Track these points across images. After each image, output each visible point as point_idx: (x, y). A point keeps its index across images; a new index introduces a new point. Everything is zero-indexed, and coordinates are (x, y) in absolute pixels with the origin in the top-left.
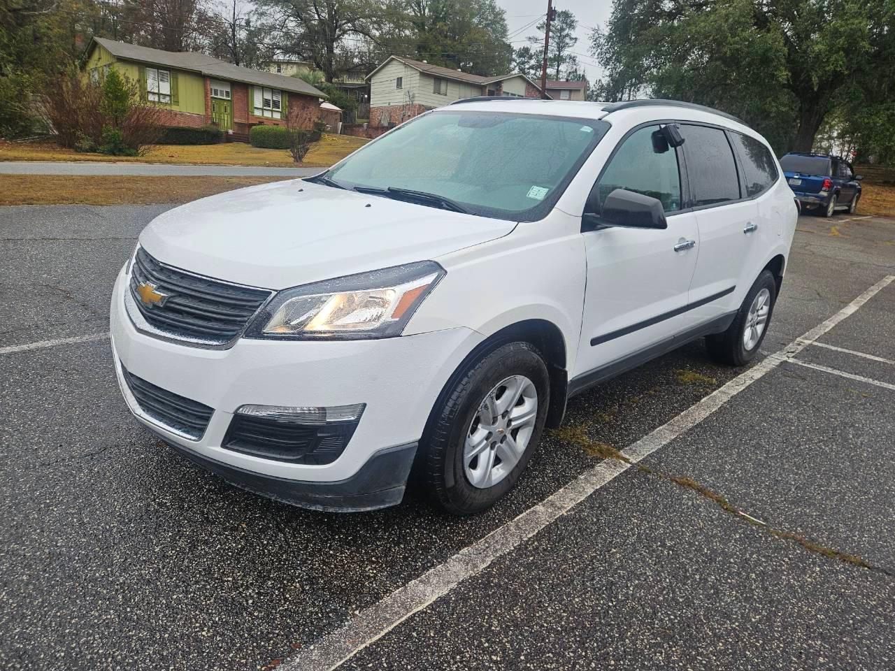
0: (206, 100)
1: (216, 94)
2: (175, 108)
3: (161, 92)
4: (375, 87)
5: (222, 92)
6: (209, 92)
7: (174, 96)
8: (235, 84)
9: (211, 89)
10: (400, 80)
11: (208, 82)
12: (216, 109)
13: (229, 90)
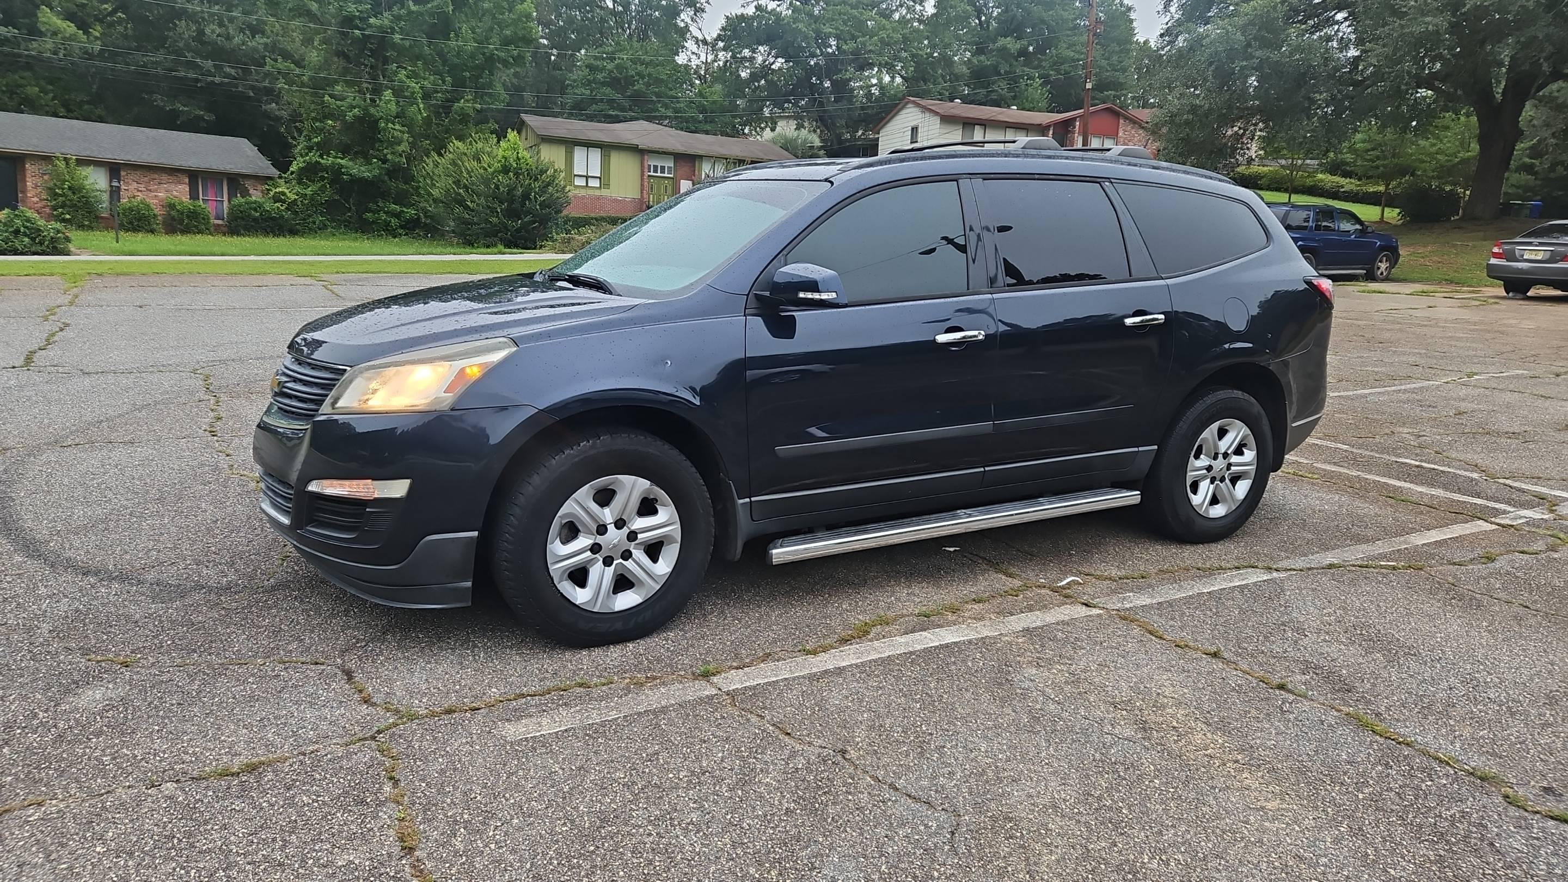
0: (642, 179)
1: (655, 171)
2: (604, 192)
3: (589, 174)
4: (884, 143)
5: (663, 168)
6: (646, 170)
7: (604, 180)
8: (680, 158)
9: (650, 166)
10: (914, 130)
11: (646, 157)
12: (655, 191)
13: (672, 165)
